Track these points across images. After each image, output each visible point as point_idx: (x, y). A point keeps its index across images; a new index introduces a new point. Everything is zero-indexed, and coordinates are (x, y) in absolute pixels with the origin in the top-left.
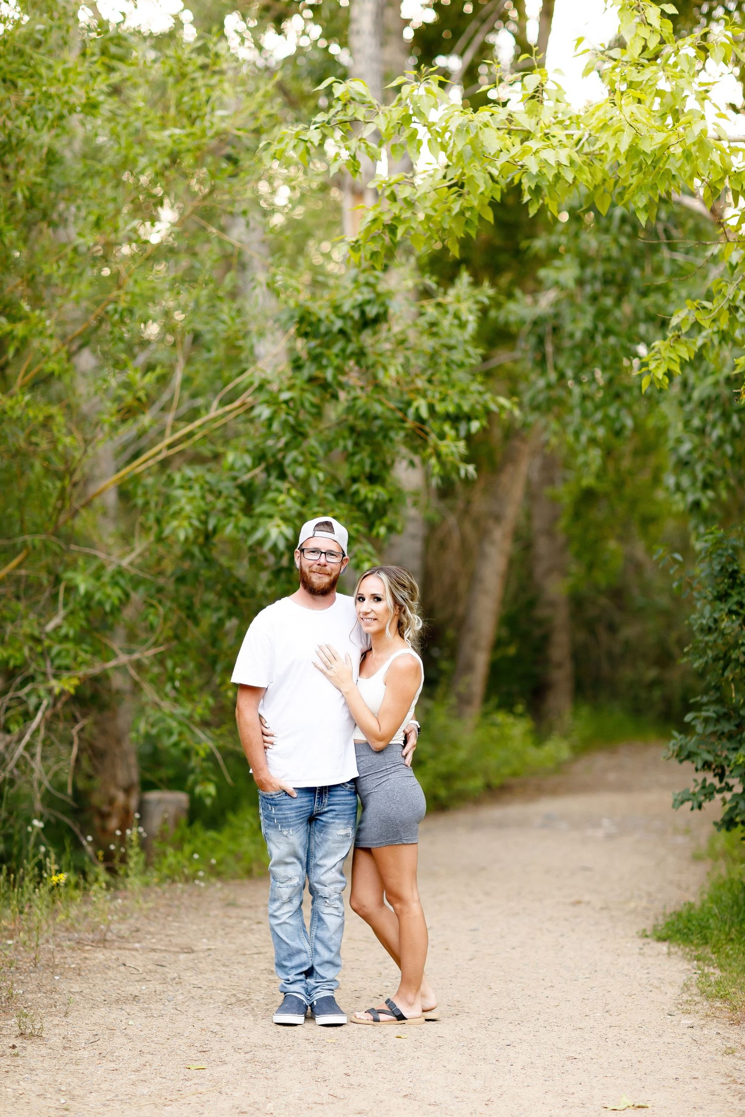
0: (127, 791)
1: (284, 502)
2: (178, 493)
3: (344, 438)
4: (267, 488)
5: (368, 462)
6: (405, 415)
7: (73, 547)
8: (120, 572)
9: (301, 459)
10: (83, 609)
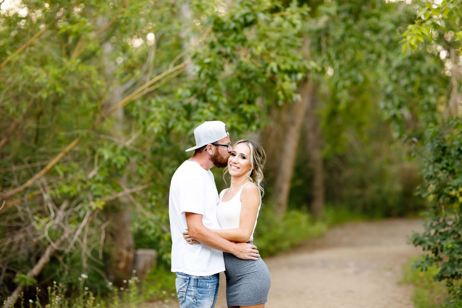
0: (128, 249)
1: (207, 113)
2: (154, 109)
3: (235, 82)
4: (197, 107)
5: (247, 94)
6: (266, 70)
7: (101, 136)
8: (125, 149)
10: (106, 167)
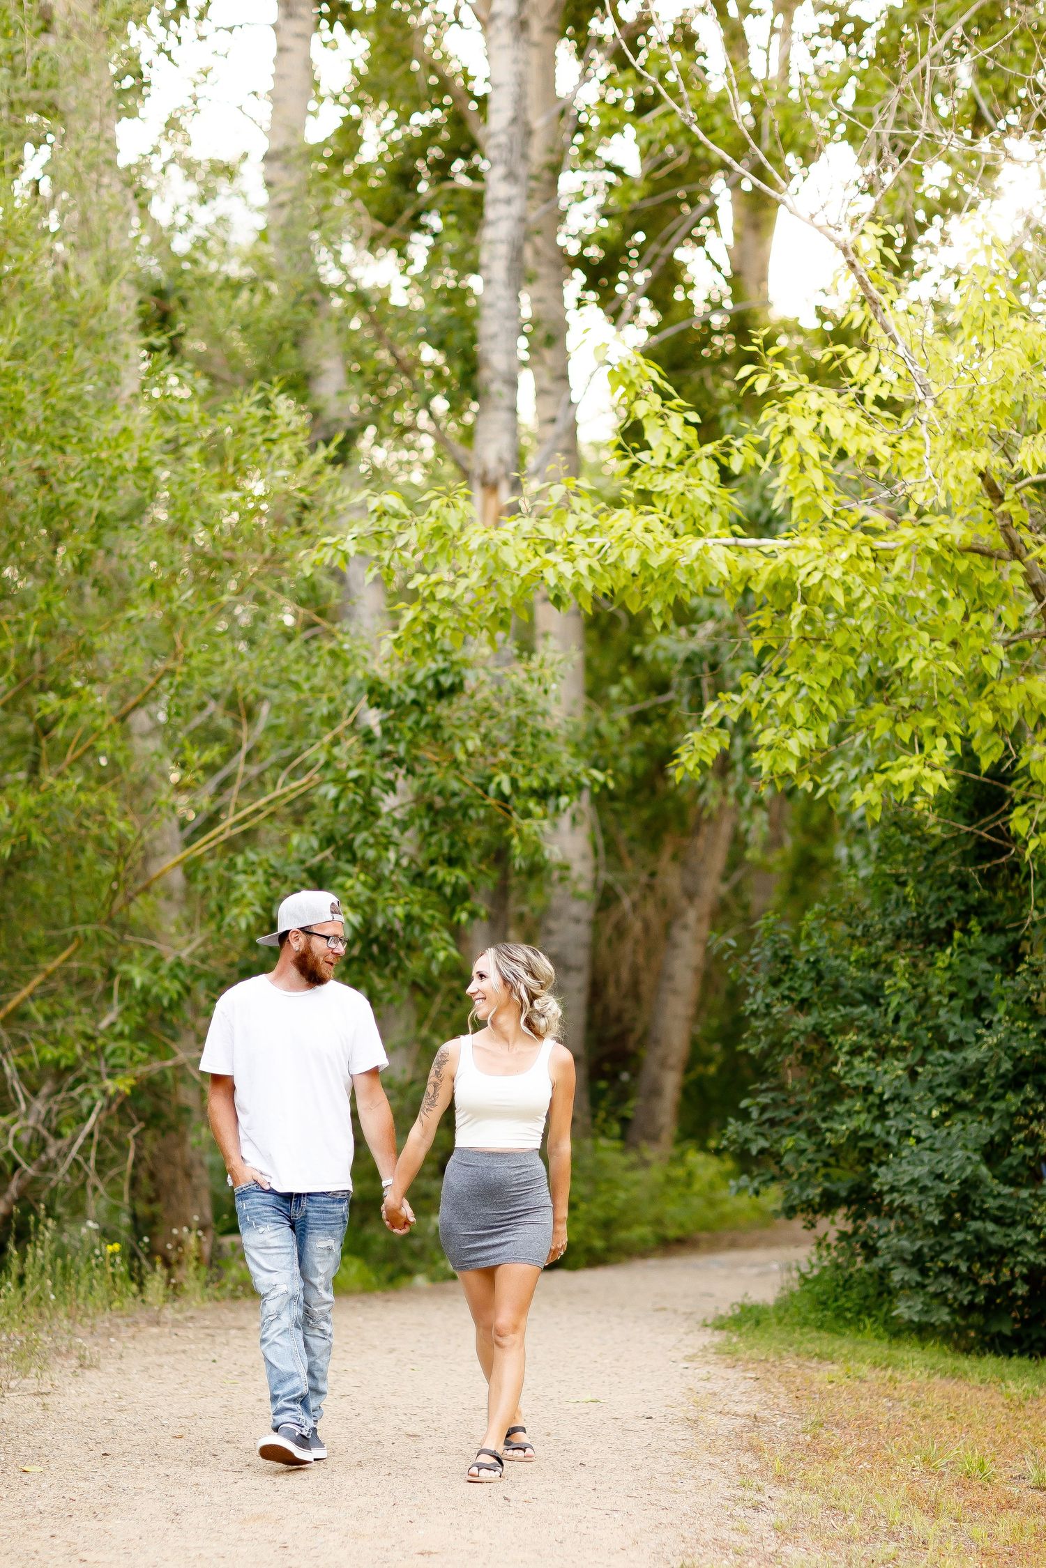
1: (352, 887)
2: (240, 878)
3: (420, 817)
4: (337, 872)
5: (446, 842)
6: (486, 792)
7: (127, 937)
8: (179, 964)
9: (371, 840)
10: (138, 1004)
